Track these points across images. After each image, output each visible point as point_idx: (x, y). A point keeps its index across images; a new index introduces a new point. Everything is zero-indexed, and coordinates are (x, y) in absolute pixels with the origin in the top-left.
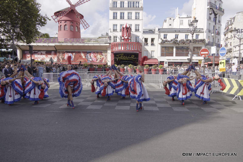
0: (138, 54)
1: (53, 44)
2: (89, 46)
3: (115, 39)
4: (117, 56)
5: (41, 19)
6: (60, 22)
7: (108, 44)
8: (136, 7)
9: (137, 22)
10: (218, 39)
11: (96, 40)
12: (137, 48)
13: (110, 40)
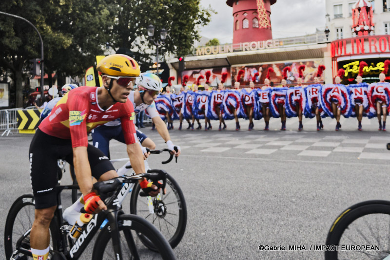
1: (224, 56)
4: (344, 66)
6: (236, 14)
7: (325, 45)
11: (301, 40)
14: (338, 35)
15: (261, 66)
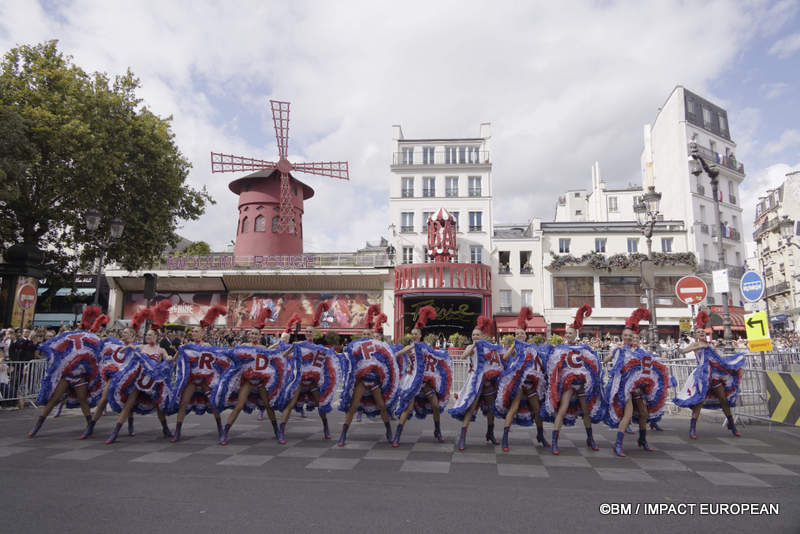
0: (480, 299)
1: (219, 273)
2: (325, 277)
3: (408, 254)
4: (413, 306)
5: (191, 201)
6: (244, 207)
7: (386, 272)
8: (470, 162)
9: (475, 205)
10: (737, 254)
11: (349, 260)
12: (475, 280)
13: (391, 258)
14: (405, 258)
15: (281, 296)
